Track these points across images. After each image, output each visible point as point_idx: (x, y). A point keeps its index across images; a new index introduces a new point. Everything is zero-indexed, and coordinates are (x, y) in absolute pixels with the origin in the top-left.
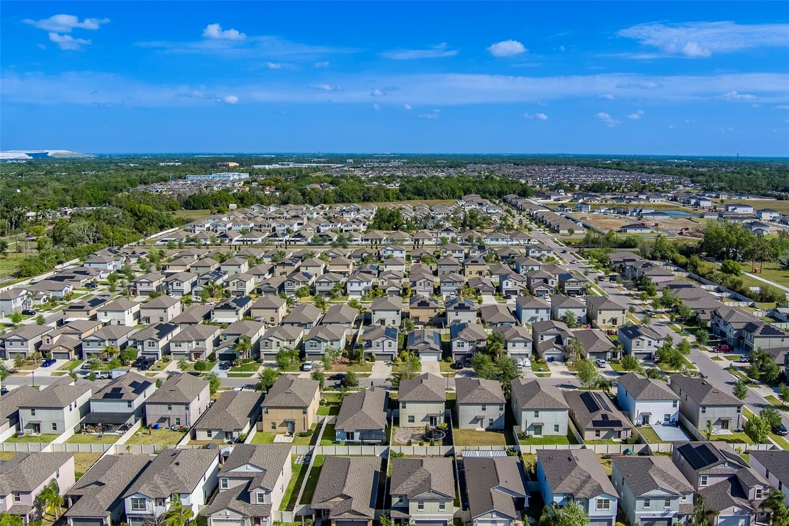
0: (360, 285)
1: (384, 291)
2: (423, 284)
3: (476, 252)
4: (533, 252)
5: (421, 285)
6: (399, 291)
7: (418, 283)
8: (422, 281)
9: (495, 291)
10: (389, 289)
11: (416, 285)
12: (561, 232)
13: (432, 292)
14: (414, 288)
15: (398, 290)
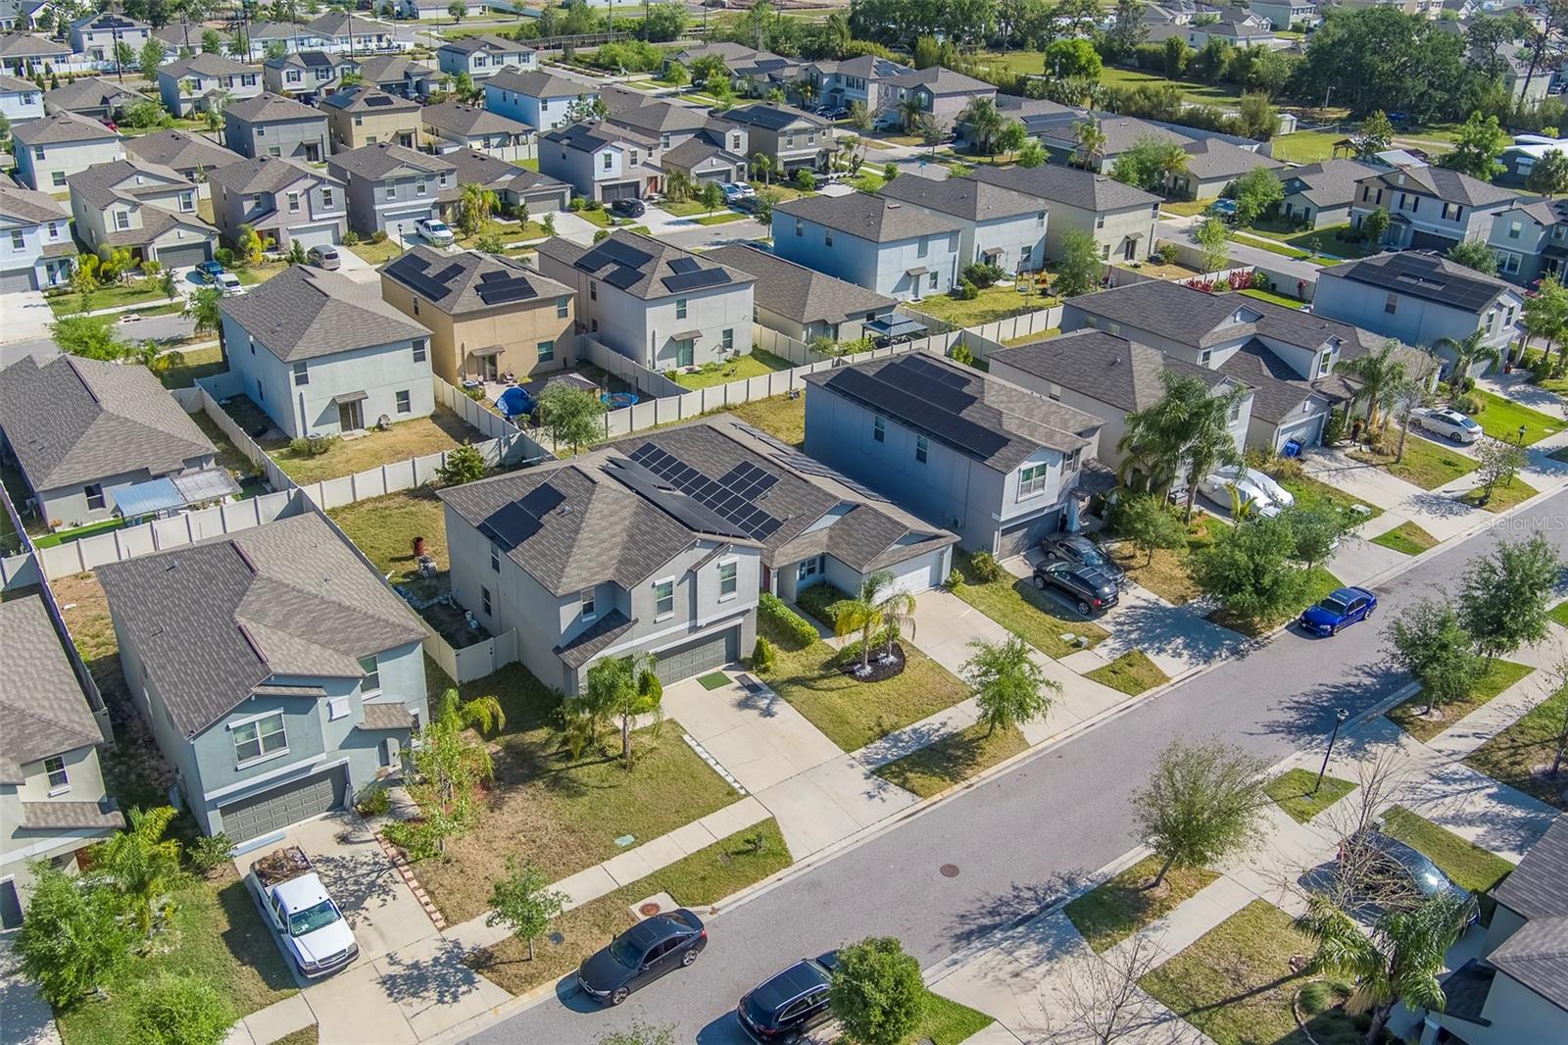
0: (19, 244)
1: (139, 252)
2: (302, 201)
3: (303, 75)
4: (480, 62)
5: (294, 206)
6: (207, 246)
7: (281, 200)
8: (296, 189)
9: (568, 194)
10: (161, 243)
11: (272, 210)
12: (423, 15)
13: (343, 230)
14: (267, 224)
15: (201, 238)
